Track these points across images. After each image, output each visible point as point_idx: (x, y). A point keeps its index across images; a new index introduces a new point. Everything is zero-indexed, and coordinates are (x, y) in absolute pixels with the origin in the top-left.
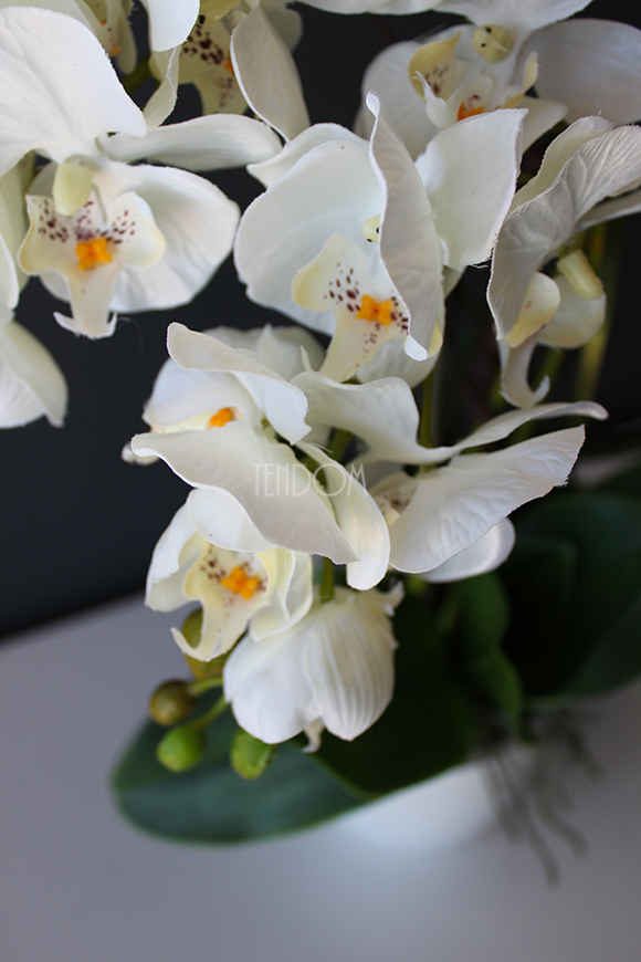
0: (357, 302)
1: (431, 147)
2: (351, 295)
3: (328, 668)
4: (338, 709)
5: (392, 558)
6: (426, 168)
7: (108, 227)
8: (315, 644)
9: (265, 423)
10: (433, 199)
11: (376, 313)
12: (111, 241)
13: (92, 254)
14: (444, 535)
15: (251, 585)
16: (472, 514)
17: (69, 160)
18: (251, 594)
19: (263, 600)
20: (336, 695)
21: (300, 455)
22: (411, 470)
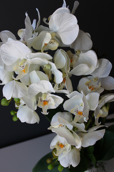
0: (78, 112)
1: (88, 95)
2: (77, 111)
3: (73, 158)
4: (74, 163)
5: (82, 145)
6: (87, 97)
7: (47, 100)
8: (71, 155)
9: (66, 127)
10: (88, 101)
11: (80, 113)
12: (48, 101)
13: (45, 103)
14: (88, 142)
15: (63, 146)
16: (92, 141)
17: (44, 93)
18: (63, 147)
19: (64, 148)
20: (74, 161)
21: (71, 131)
22: (83, 132)
